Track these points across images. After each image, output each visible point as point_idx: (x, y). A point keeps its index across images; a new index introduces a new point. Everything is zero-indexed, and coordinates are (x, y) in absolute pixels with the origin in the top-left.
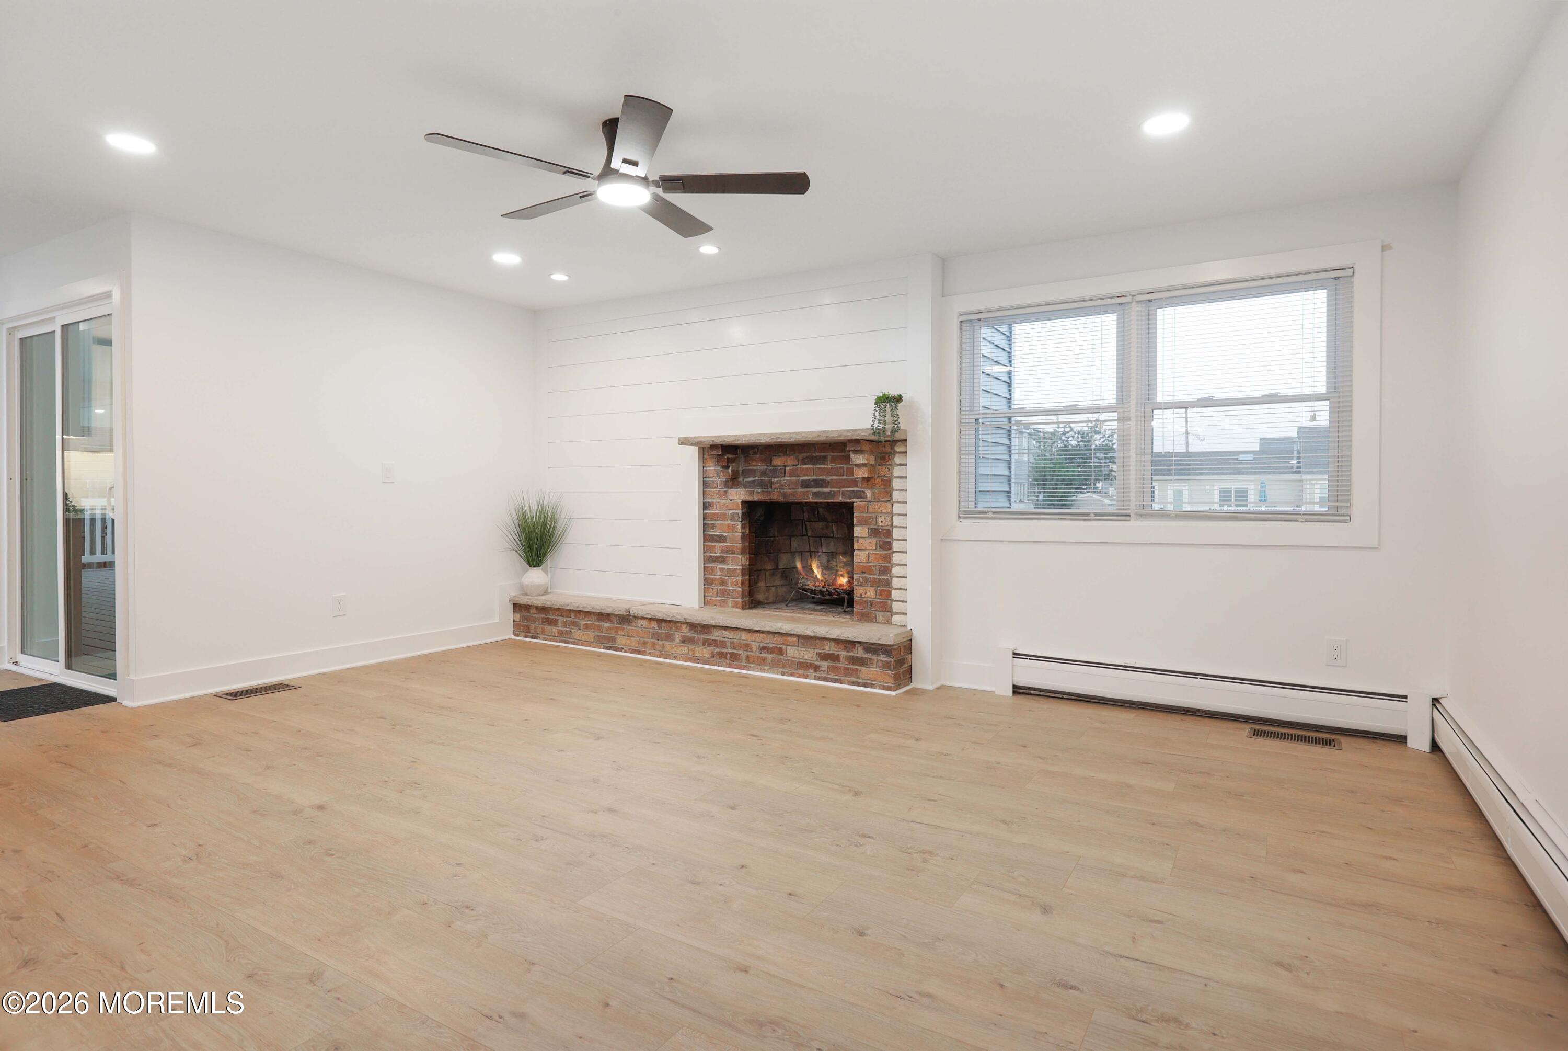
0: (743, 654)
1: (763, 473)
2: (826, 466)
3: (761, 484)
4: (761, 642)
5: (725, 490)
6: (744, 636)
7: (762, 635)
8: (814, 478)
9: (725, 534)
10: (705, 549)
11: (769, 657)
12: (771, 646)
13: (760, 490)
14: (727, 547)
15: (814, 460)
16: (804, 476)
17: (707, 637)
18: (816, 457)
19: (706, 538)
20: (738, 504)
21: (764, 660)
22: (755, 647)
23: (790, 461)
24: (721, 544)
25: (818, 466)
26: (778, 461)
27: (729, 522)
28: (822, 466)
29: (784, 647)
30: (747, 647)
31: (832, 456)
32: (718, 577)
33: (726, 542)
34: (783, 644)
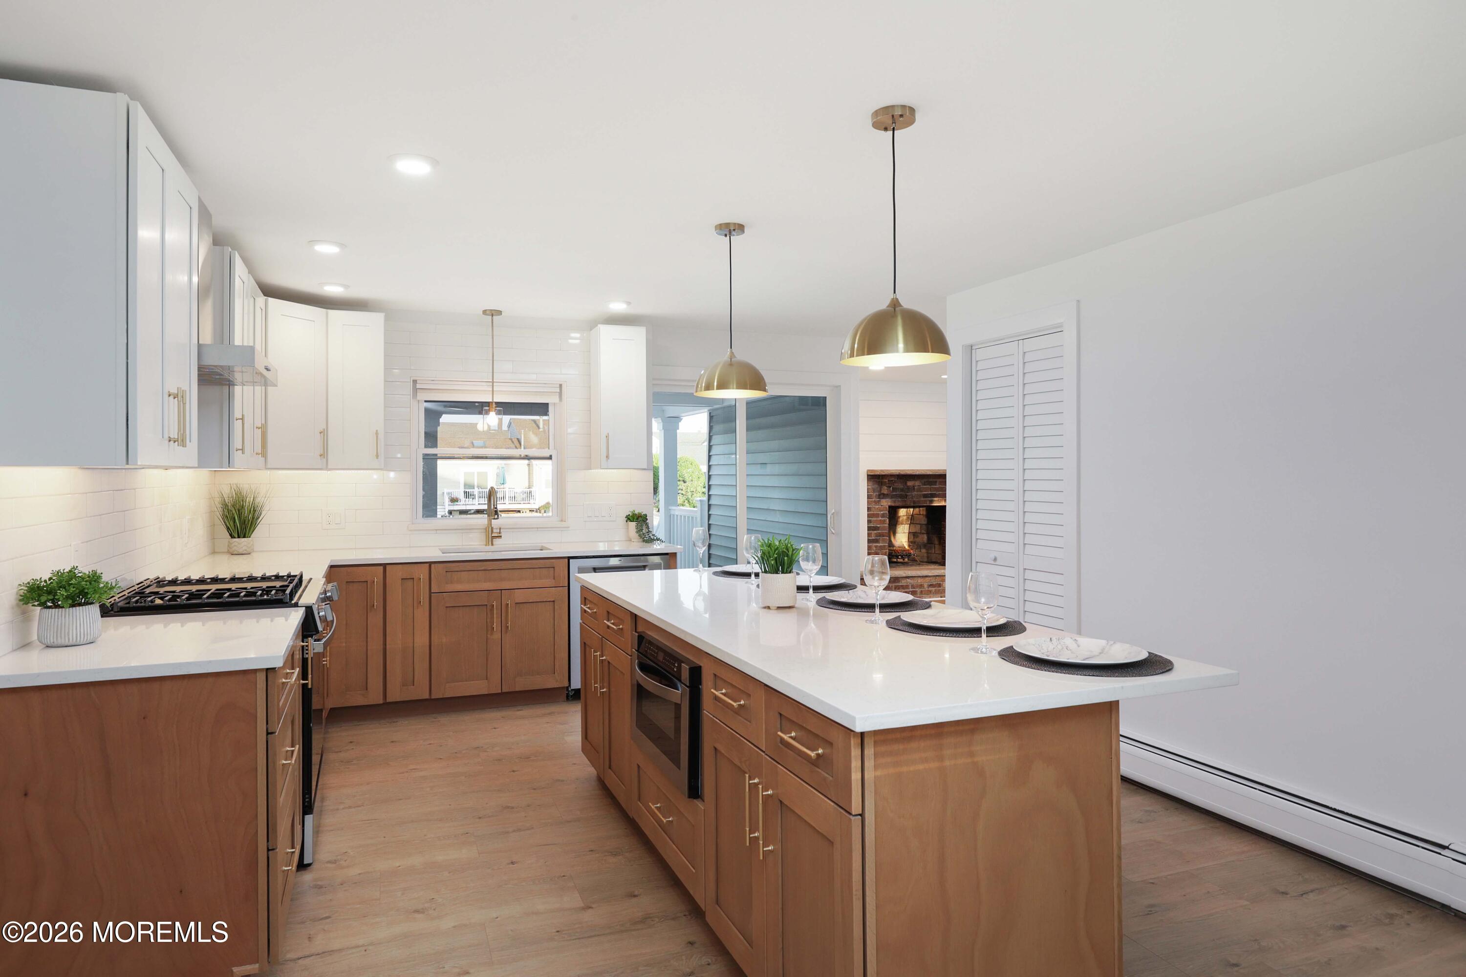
0: (918, 590)
1: (902, 490)
2: (936, 486)
3: (901, 496)
4: (929, 582)
5: (878, 500)
6: (920, 581)
7: (929, 578)
8: (930, 492)
9: (878, 526)
10: (869, 535)
11: (933, 589)
12: (934, 583)
13: (900, 500)
14: (879, 533)
15: (931, 483)
16: (925, 491)
17: (896, 584)
18: (931, 481)
19: (869, 529)
20: (886, 508)
21: (930, 591)
22: (926, 586)
23: (917, 483)
24: (875, 532)
25: (932, 486)
26: (910, 483)
27: (880, 519)
28: (934, 486)
29: (942, 583)
30: (921, 586)
31: (940, 481)
32: (873, 551)
33: (878, 530)
34: (941, 581)
